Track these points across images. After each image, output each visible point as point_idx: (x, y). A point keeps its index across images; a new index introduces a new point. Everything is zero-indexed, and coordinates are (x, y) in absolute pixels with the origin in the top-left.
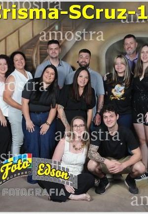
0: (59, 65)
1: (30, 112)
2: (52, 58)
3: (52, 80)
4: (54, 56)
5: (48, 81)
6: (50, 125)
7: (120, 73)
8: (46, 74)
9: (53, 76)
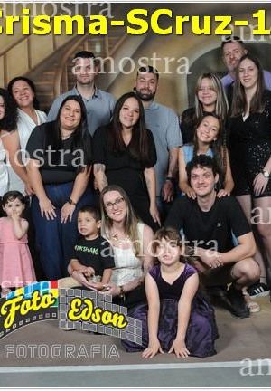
0: (94, 96)
1: (46, 184)
2: (82, 84)
3: (76, 123)
4: (86, 80)
5: (69, 123)
6: (76, 205)
7: (208, 105)
8: (64, 112)
9: (78, 116)
